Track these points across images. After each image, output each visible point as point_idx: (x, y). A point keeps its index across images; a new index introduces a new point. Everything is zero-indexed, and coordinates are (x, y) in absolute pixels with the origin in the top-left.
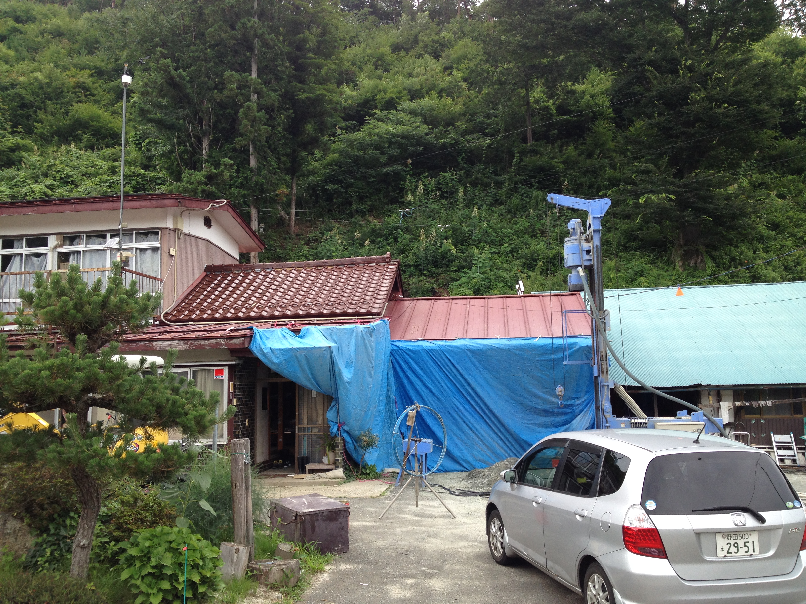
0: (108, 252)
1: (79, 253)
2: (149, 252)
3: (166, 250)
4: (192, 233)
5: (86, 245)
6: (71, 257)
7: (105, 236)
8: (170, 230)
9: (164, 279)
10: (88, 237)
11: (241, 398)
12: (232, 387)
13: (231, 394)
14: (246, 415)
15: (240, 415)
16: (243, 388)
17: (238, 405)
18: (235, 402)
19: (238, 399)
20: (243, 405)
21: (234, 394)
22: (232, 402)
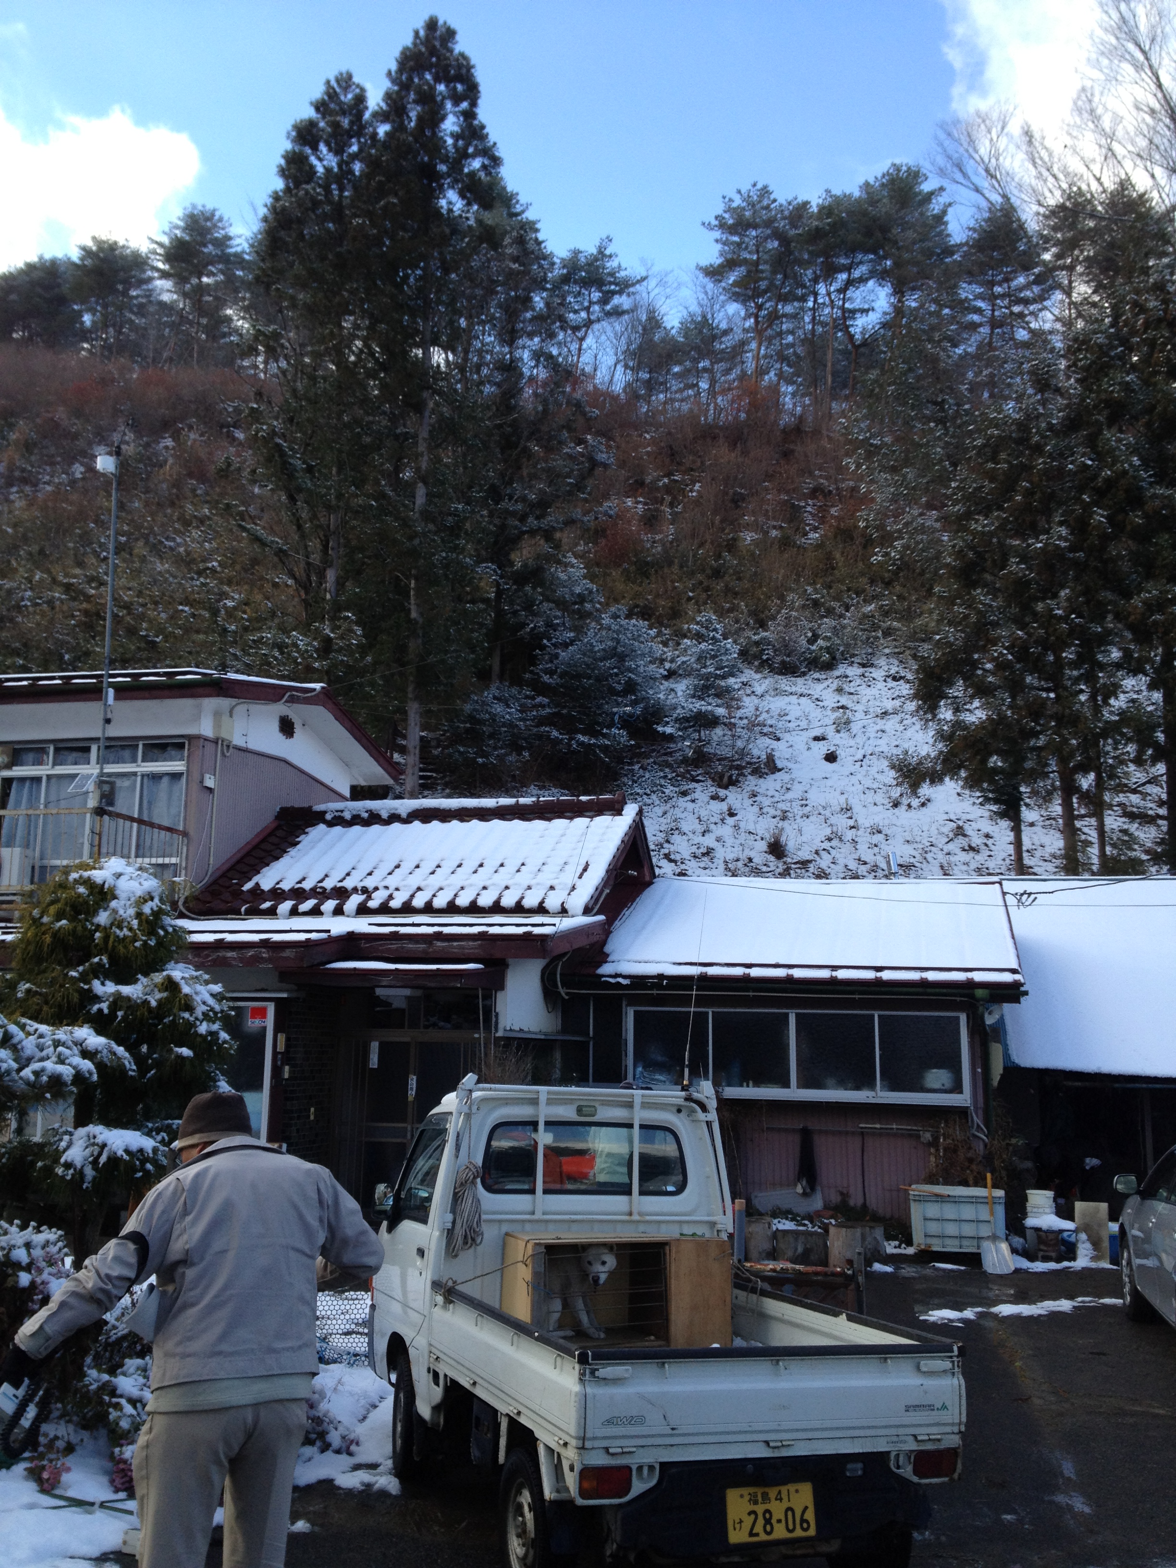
1: (39, 779)
2: (165, 780)
3: (196, 776)
4: (252, 746)
5: (53, 765)
6: (26, 786)
7: (87, 750)
8: (206, 739)
9: (192, 833)
10: (57, 750)
11: (300, 1066)
12: (281, 1042)
13: (280, 1057)
14: (310, 1100)
15: (296, 1098)
16: (303, 1046)
17: (292, 1078)
18: (287, 1072)
19: (293, 1066)
20: (305, 1078)
21: (287, 1057)
22: (281, 1072)
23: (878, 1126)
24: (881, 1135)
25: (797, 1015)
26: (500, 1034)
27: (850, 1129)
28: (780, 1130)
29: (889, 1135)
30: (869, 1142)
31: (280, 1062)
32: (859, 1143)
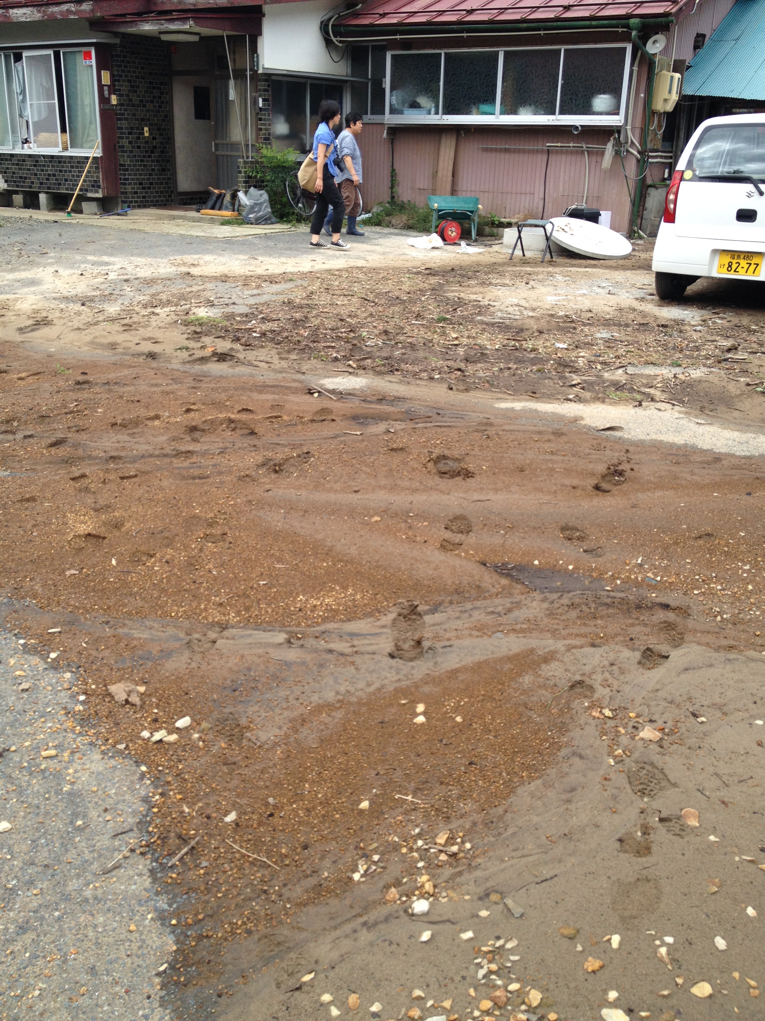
11: (128, 95)
12: (106, 77)
13: (106, 88)
14: (143, 121)
15: (126, 119)
16: (129, 81)
17: (120, 104)
18: (114, 100)
19: (120, 96)
20: (133, 105)
21: (113, 89)
22: (109, 100)
23: (559, 144)
24: (562, 152)
25: (506, 53)
26: (260, 71)
27: (540, 147)
28: (492, 150)
29: (567, 152)
30: (553, 158)
31: (106, 93)
32: (545, 157)
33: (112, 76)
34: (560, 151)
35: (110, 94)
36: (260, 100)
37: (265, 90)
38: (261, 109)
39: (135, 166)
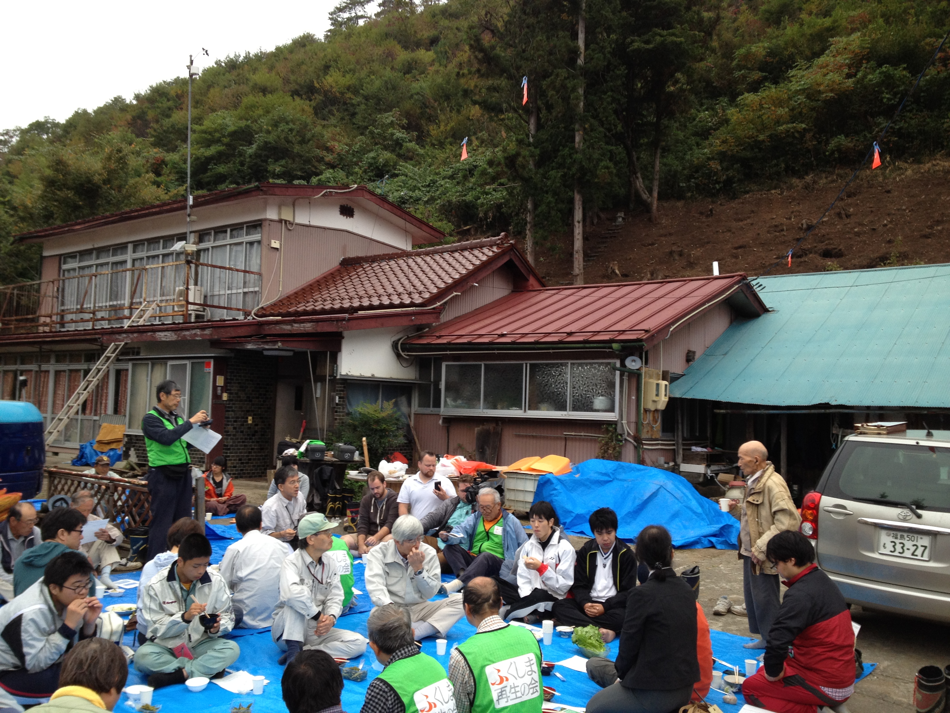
0: (228, 247)
1: (208, 249)
2: (256, 244)
3: (266, 242)
4: (312, 223)
5: (214, 241)
6: (202, 254)
7: (226, 232)
8: (271, 221)
9: (263, 272)
10: (216, 233)
11: (236, 394)
12: (220, 381)
13: (219, 388)
14: (248, 412)
15: (233, 411)
16: (239, 383)
17: (229, 400)
18: (225, 397)
19: (230, 394)
20: (241, 401)
21: (225, 389)
22: (221, 397)
23: (573, 434)
24: (576, 440)
26: (338, 377)
27: (559, 435)
28: (523, 436)
29: (580, 439)
30: (569, 444)
31: (219, 392)
32: (563, 443)
33: (226, 380)
34: (574, 439)
35: (222, 392)
36: (337, 398)
37: (341, 391)
38: (337, 404)
39: (237, 446)
